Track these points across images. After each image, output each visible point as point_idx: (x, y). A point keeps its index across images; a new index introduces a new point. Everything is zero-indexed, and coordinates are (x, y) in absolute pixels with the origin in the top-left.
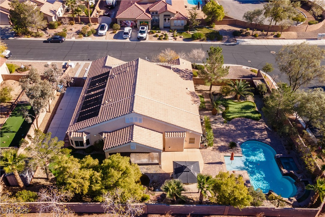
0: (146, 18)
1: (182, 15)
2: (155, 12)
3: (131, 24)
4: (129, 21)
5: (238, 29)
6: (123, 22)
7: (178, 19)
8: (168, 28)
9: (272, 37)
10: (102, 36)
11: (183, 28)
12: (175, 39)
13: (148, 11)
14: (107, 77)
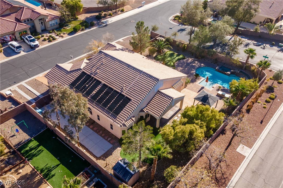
0: (24, 27)
1: (53, 15)
2: (26, 20)
3: (10, 39)
4: (7, 36)
5: (97, 14)
6: (1, 39)
8: (45, 30)
9: (120, 12)
11: (58, 26)
12: (62, 37)
13: (18, 20)
14: (89, 76)
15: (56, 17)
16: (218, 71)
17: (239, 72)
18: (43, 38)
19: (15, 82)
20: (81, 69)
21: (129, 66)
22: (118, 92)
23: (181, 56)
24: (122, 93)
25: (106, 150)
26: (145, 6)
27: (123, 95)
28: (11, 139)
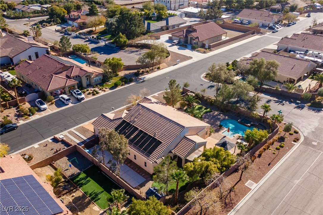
0: (73, 83)
1: (98, 73)
2: (75, 77)
3: (61, 92)
4: (59, 90)
5: (135, 71)
6: (53, 93)
7: (97, 76)
8: (89, 85)
9: (156, 70)
10: (45, 110)
11: (100, 82)
12: (105, 91)
13: (68, 77)
14: (128, 124)
15: (100, 74)
16: (240, 123)
17: (258, 124)
18: (88, 92)
19: (65, 129)
20: (122, 118)
21: (161, 116)
22: (152, 137)
23: (208, 110)
24: (155, 137)
25: (141, 183)
26: (179, 64)
27: (155, 139)
28: (66, 172)
